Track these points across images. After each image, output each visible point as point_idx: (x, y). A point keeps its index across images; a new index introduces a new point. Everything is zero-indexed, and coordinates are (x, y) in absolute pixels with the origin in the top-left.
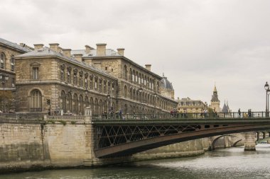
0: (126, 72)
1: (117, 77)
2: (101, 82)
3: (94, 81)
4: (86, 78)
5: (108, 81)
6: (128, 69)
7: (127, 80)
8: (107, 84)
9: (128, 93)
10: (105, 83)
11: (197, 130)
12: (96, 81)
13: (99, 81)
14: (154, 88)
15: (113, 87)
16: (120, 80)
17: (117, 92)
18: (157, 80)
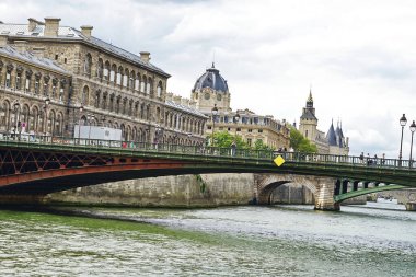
0: (91, 64)
1: (70, 73)
2: (38, 80)
3: (24, 77)
4: (9, 72)
5: (52, 77)
6: (95, 59)
7: (90, 77)
8: (50, 83)
9: (91, 99)
10: (46, 81)
11: (109, 164)
12: (29, 77)
13: (33, 77)
14: (152, 92)
15: (62, 87)
16: (75, 77)
17: (70, 95)
18: (157, 79)
